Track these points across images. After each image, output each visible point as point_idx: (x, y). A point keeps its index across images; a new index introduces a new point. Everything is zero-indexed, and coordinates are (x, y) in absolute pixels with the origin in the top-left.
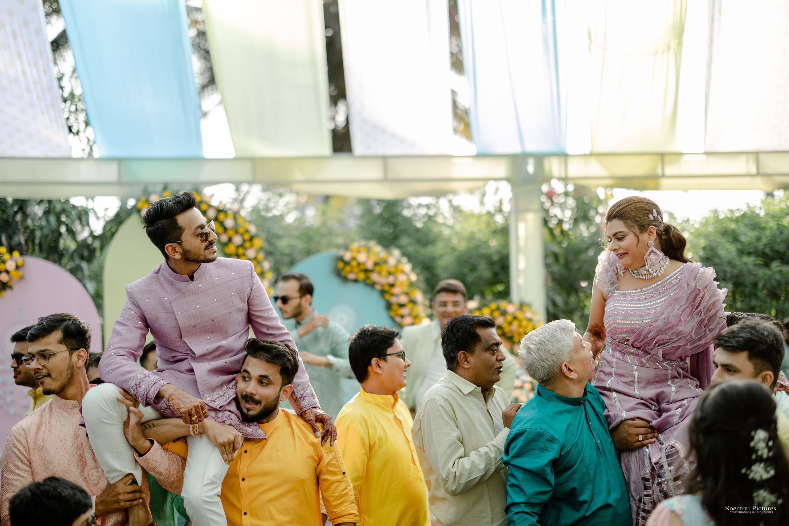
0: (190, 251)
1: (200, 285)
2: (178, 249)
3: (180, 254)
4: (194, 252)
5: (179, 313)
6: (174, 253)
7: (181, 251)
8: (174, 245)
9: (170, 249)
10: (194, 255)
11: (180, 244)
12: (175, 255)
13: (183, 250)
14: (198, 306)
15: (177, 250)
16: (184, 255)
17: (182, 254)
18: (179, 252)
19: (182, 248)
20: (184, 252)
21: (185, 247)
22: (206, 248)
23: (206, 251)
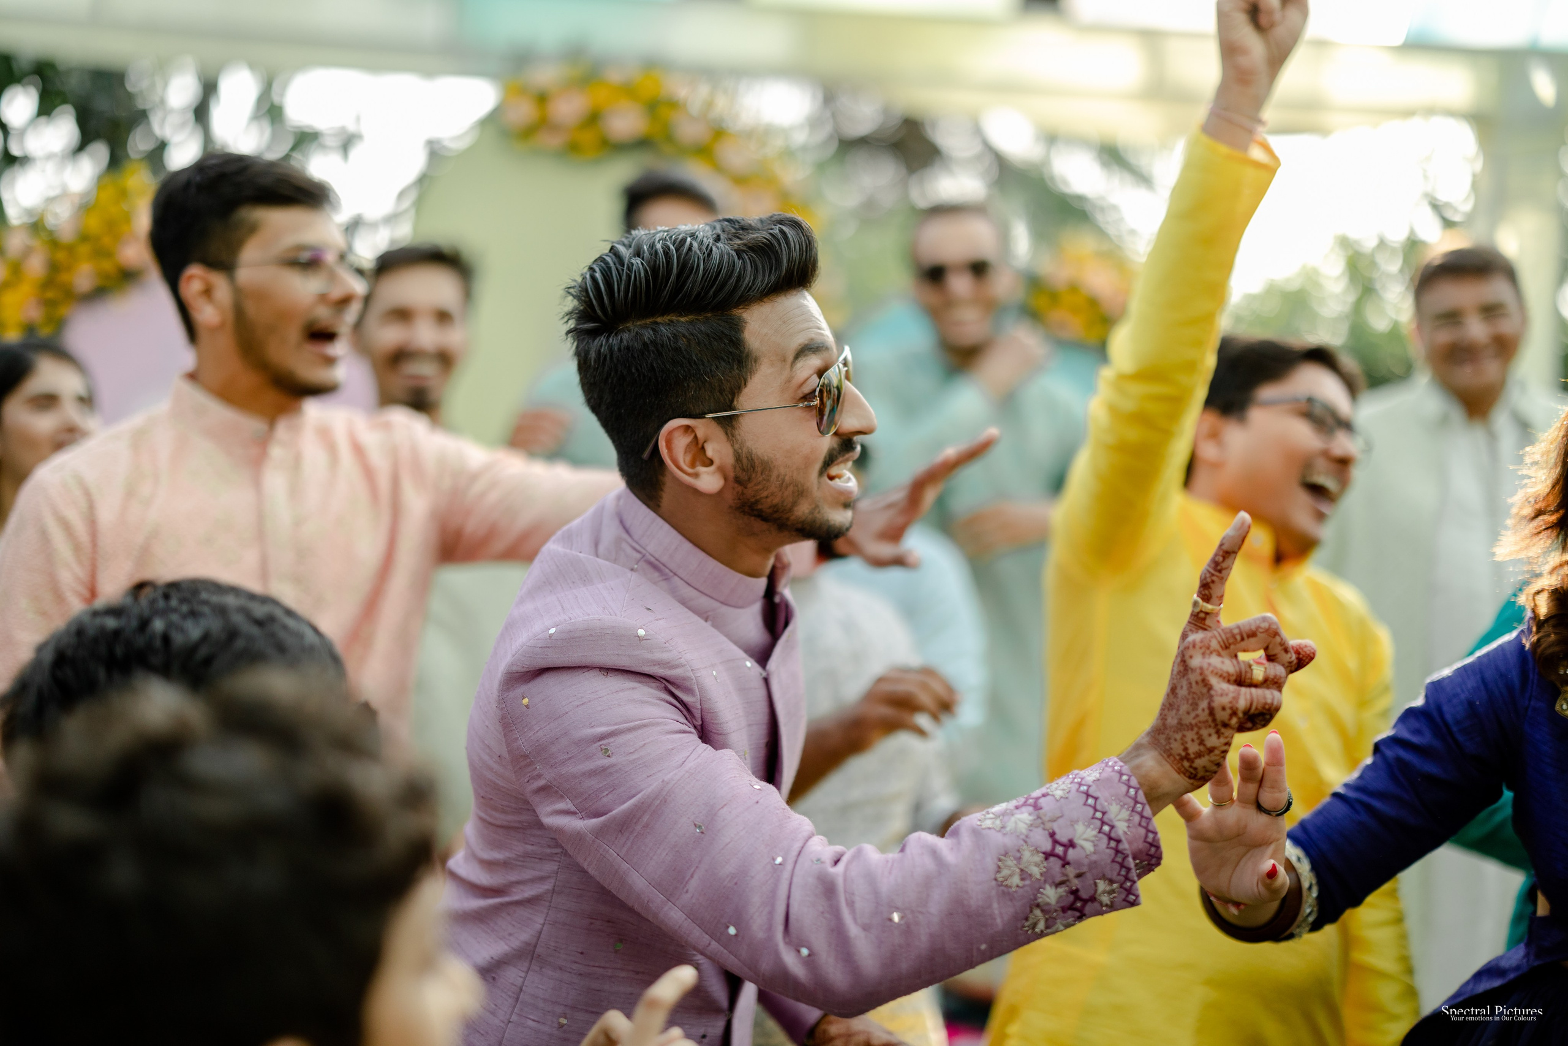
0: (766, 467)
2: (718, 448)
3: (721, 470)
4: (782, 471)
6: (693, 465)
7: (729, 460)
8: (703, 427)
9: (682, 442)
10: (783, 486)
11: (728, 424)
12: (696, 475)
13: (738, 458)
15: (710, 452)
16: (737, 480)
17: (731, 475)
18: (717, 462)
19: (737, 446)
20: (738, 469)
21: (749, 444)
22: (828, 466)
23: (824, 481)
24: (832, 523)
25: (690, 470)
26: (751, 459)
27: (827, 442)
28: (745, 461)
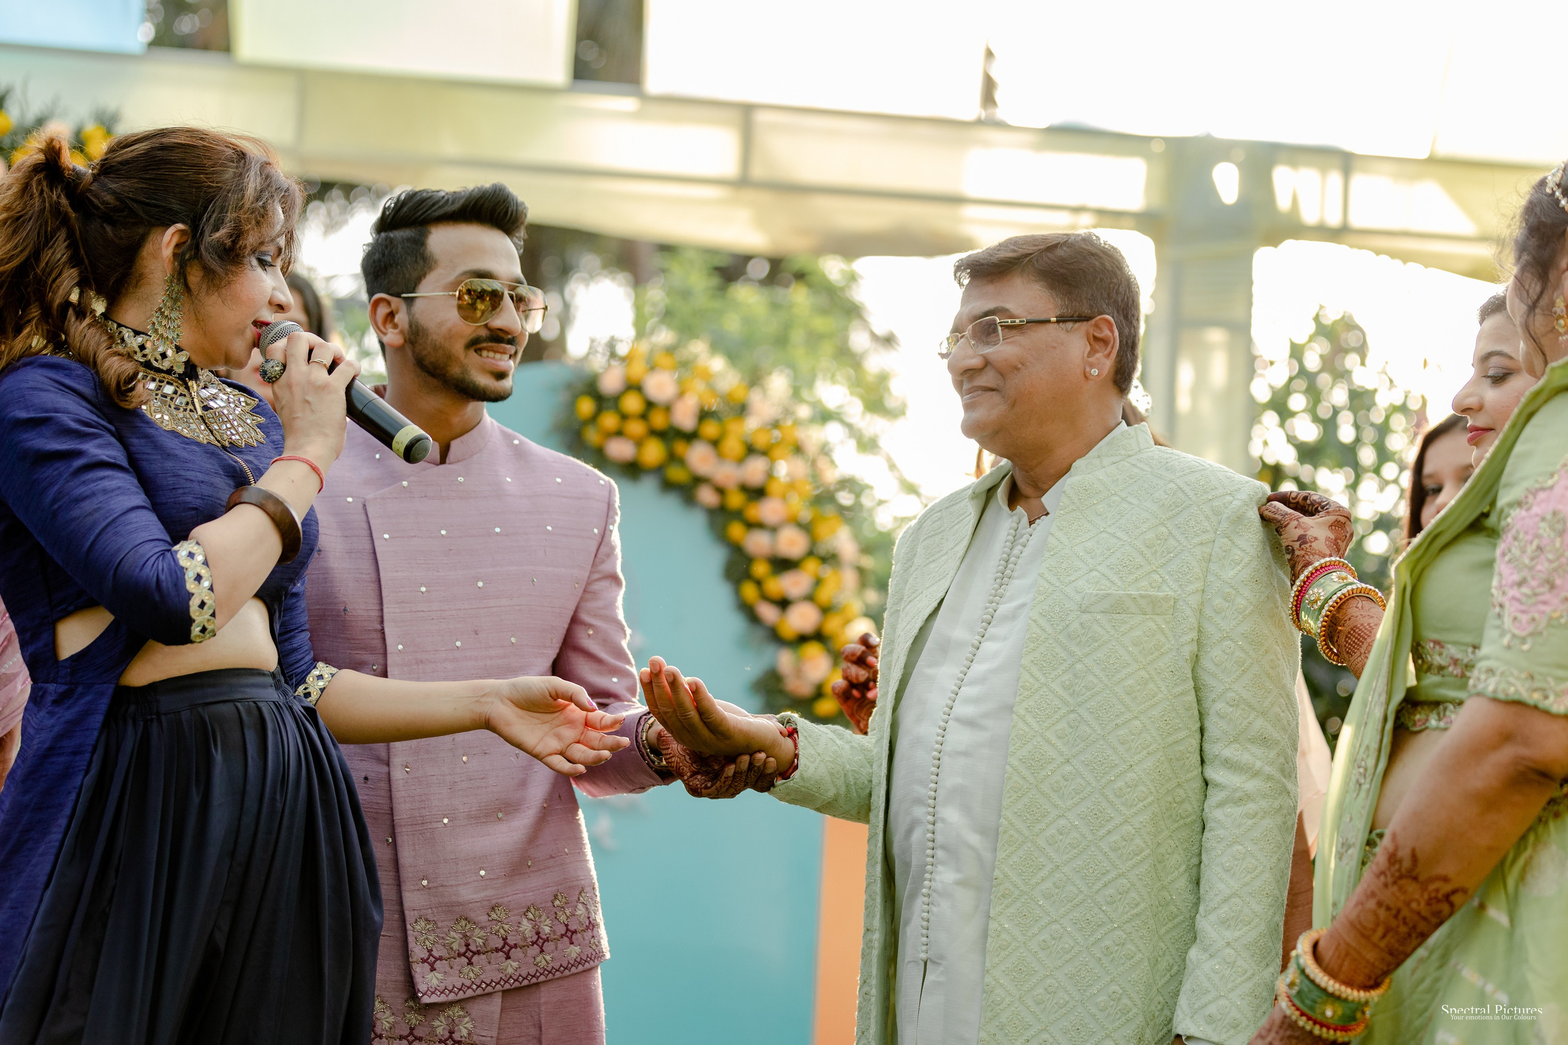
1: (461, 480)
2: (401, 317)
5: (387, 537)
6: (387, 326)
11: (409, 303)
12: (386, 334)
14: (443, 532)
15: (397, 320)
17: (407, 336)
18: (401, 327)
19: (411, 317)
22: (474, 344)
23: (472, 354)
24: (477, 383)
25: (382, 328)
26: (417, 326)
27: (469, 330)
28: (414, 327)
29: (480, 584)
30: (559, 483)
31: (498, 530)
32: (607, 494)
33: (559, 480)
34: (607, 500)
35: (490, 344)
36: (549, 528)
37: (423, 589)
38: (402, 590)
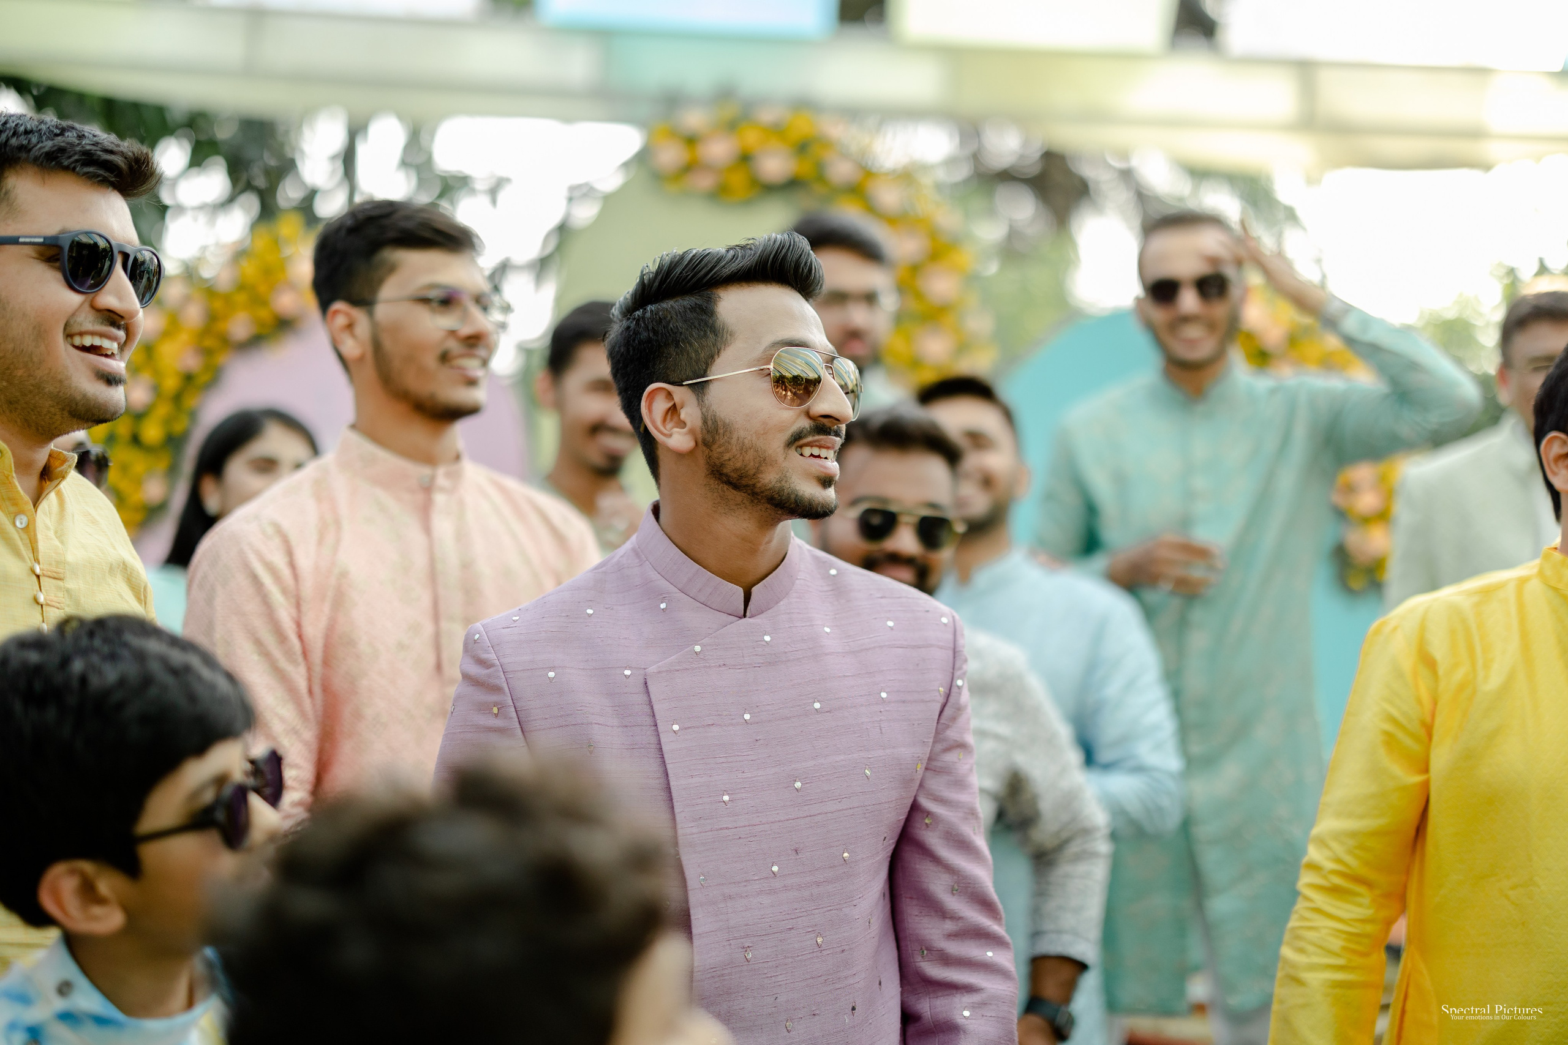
0: (727, 429)
1: (767, 638)
2: (690, 409)
3: (692, 432)
4: (742, 434)
5: (676, 727)
7: (698, 423)
8: (680, 393)
9: (661, 406)
10: (743, 449)
11: (700, 390)
12: (670, 436)
13: (705, 422)
14: (747, 717)
15: (684, 414)
16: (707, 444)
17: (700, 437)
18: (689, 425)
19: (704, 410)
20: (704, 431)
21: (714, 407)
22: (796, 441)
23: (793, 454)
25: (662, 429)
26: (715, 422)
28: (710, 423)
29: (798, 785)
30: (891, 628)
31: (817, 705)
32: (950, 637)
33: (890, 624)
34: (952, 645)
35: (817, 437)
36: (884, 695)
37: (726, 798)
38: (700, 801)
